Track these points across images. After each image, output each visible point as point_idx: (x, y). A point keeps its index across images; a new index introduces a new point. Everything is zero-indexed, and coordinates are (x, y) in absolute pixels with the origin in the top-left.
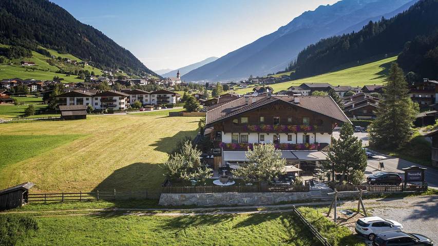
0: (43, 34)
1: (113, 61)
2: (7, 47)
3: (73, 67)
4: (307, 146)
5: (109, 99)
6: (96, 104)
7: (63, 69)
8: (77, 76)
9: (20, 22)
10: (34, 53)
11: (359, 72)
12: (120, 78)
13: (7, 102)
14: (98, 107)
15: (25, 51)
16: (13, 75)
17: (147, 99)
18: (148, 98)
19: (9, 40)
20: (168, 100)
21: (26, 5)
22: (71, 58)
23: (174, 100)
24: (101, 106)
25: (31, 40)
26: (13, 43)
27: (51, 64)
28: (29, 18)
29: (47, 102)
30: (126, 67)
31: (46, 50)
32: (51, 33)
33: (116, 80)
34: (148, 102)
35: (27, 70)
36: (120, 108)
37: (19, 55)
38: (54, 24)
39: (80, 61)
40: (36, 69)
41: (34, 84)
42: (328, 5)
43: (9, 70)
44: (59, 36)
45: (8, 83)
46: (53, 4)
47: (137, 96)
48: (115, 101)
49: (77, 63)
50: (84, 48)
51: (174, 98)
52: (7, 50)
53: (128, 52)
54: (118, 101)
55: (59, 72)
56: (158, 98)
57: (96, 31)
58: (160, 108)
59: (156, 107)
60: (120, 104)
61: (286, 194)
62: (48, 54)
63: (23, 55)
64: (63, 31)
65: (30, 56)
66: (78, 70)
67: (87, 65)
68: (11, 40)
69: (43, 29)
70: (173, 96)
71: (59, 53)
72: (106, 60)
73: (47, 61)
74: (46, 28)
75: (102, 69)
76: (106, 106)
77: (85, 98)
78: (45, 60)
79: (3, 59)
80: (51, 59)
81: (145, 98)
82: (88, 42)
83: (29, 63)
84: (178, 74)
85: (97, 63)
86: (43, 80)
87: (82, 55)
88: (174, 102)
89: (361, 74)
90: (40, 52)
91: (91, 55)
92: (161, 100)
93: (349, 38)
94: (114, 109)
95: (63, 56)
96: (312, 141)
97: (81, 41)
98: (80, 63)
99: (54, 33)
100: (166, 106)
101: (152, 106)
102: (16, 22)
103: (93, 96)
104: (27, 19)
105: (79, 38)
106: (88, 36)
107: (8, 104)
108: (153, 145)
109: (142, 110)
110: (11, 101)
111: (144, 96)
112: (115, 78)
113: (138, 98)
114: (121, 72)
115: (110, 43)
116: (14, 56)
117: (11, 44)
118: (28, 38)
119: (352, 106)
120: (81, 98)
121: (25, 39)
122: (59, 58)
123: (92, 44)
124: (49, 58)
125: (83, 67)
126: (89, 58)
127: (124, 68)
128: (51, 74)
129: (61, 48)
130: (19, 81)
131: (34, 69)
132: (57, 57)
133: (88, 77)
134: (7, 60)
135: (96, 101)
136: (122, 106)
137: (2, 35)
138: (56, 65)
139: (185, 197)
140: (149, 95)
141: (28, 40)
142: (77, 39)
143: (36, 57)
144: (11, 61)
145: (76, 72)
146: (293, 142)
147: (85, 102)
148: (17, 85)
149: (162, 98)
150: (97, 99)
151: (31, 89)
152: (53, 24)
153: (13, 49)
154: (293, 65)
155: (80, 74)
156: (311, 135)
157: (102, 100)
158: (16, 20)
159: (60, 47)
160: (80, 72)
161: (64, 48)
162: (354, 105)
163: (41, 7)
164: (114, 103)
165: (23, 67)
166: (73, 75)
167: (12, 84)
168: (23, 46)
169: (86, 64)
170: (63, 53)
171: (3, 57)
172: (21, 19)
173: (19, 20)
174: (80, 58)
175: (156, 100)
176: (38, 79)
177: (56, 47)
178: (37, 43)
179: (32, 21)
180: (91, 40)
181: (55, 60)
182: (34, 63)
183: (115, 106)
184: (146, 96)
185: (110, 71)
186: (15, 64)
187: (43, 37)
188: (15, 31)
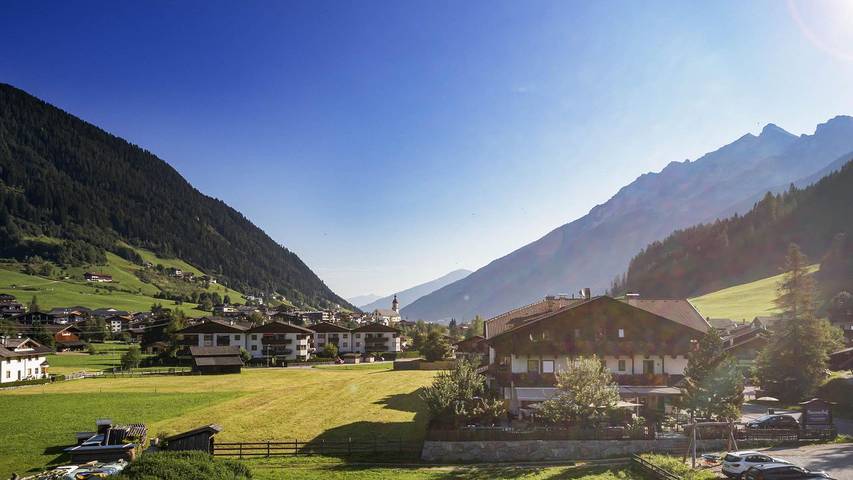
0: (128, 217)
1: (264, 275)
2: (57, 242)
3: (187, 287)
4: (651, 377)
5: (277, 338)
6: (254, 348)
7: (168, 290)
8: (196, 305)
9: (81, 189)
10: (110, 256)
11: (746, 296)
12: (282, 308)
13: (73, 348)
14: (258, 354)
15: (93, 252)
16: (71, 300)
17: (346, 341)
18: (348, 340)
19: (59, 227)
20: (386, 344)
21: (94, 154)
22: (182, 267)
23: (398, 345)
24: (264, 352)
25: (103, 229)
26: (68, 234)
27: (144, 279)
28: (99, 183)
29: (150, 349)
30: (290, 288)
31: (134, 250)
32: (143, 215)
33: (273, 313)
34: (349, 348)
35: (97, 291)
36: (299, 357)
37: (80, 259)
38: (148, 195)
39: (201, 274)
40: (115, 289)
41: (117, 317)
42: (688, 161)
43: (63, 290)
44: (159, 222)
45: (65, 316)
46: (147, 153)
47: (327, 337)
48: (290, 341)
49: (195, 279)
50: (207, 247)
51: (398, 340)
52: (56, 248)
53: (294, 257)
54: (295, 342)
55: (161, 296)
56: (368, 340)
57: (231, 211)
58: (372, 359)
59: (364, 358)
60: (299, 348)
61: (618, 442)
62: (137, 259)
63: (88, 260)
64: (166, 212)
65: (102, 261)
66: (199, 294)
67: (213, 283)
68: (64, 227)
69: (127, 206)
70: (394, 337)
71: (158, 257)
72: (251, 273)
73: (136, 273)
74: (132, 203)
75: (243, 293)
76: (273, 353)
77: (232, 336)
78: (130, 270)
79: (49, 269)
80: (143, 269)
81: (342, 340)
82: (214, 235)
83: (101, 277)
84: (395, 302)
85: (234, 281)
86: (132, 311)
87: (204, 261)
88: (398, 349)
89: (749, 299)
90: (122, 253)
91: (221, 261)
92: (373, 345)
93: (727, 227)
94: (288, 358)
95: (167, 264)
96: (657, 370)
97: (201, 233)
98: (202, 279)
99: (148, 214)
100: (382, 356)
101: (357, 355)
102: (74, 190)
103: (247, 332)
104: (96, 184)
105: (197, 226)
106: (216, 221)
107: (76, 353)
108: (379, 403)
109: (339, 363)
110: (81, 347)
111: (341, 335)
112: (270, 309)
113: (330, 340)
114: (280, 298)
115: (258, 238)
116: (71, 262)
117: (64, 236)
118: (98, 225)
119: (729, 342)
120: (227, 334)
121: (92, 227)
122: (160, 268)
123: (223, 239)
124: (139, 268)
125: (207, 287)
126: (216, 268)
127: (286, 289)
128: (145, 300)
129: (163, 246)
130: (85, 313)
131: (111, 289)
132: (155, 264)
133: (219, 306)
134: (58, 270)
135: (254, 343)
136: (303, 352)
137: (47, 217)
138: (154, 281)
139: (462, 447)
140: (349, 334)
141: (99, 229)
142: (194, 229)
143: (114, 264)
144: (65, 273)
145: (194, 296)
146: (628, 371)
147: (233, 342)
148: (81, 320)
149: (375, 340)
150: (254, 338)
151: (110, 328)
152: (146, 196)
153: (68, 246)
154: (620, 284)
155: (202, 300)
156: (657, 360)
157: (264, 341)
158: (74, 185)
159: (160, 245)
160: (203, 296)
161: (168, 247)
162: (732, 341)
163: (122, 159)
164: (288, 347)
165: (90, 284)
166: (188, 301)
167: (72, 317)
168: (88, 241)
169: (211, 281)
170: (166, 258)
171: (50, 263)
172: (85, 184)
173: (80, 187)
174: (199, 269)
175: (363, 344)
176: (121, 308)
177: (153, 245)
178: (115, 236)
179: (105, 188)
180: (221, 230)
181: (152, 270)
182: (110, 277)
183: (290, 352)
184: (345, 336)
185: (260, 296)
186: (73, 277)
187: (126, 222)
188: (73, 210)
